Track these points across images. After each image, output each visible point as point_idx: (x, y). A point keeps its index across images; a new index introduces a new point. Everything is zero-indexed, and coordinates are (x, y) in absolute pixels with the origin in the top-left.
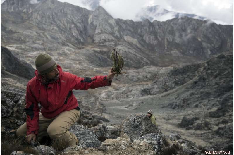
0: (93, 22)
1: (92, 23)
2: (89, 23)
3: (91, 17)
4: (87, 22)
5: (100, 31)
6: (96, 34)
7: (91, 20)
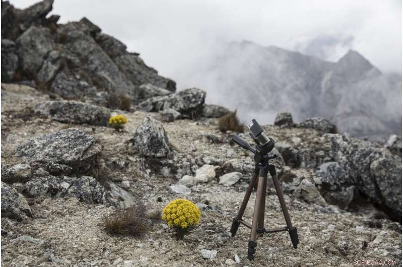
0: (332, 87)
1: (330, 91)
2: (323, 90)
3: (327, 77)
4: (319, 87)
5: (348, 110)
6: (338, 116)
7: (329, 83)
